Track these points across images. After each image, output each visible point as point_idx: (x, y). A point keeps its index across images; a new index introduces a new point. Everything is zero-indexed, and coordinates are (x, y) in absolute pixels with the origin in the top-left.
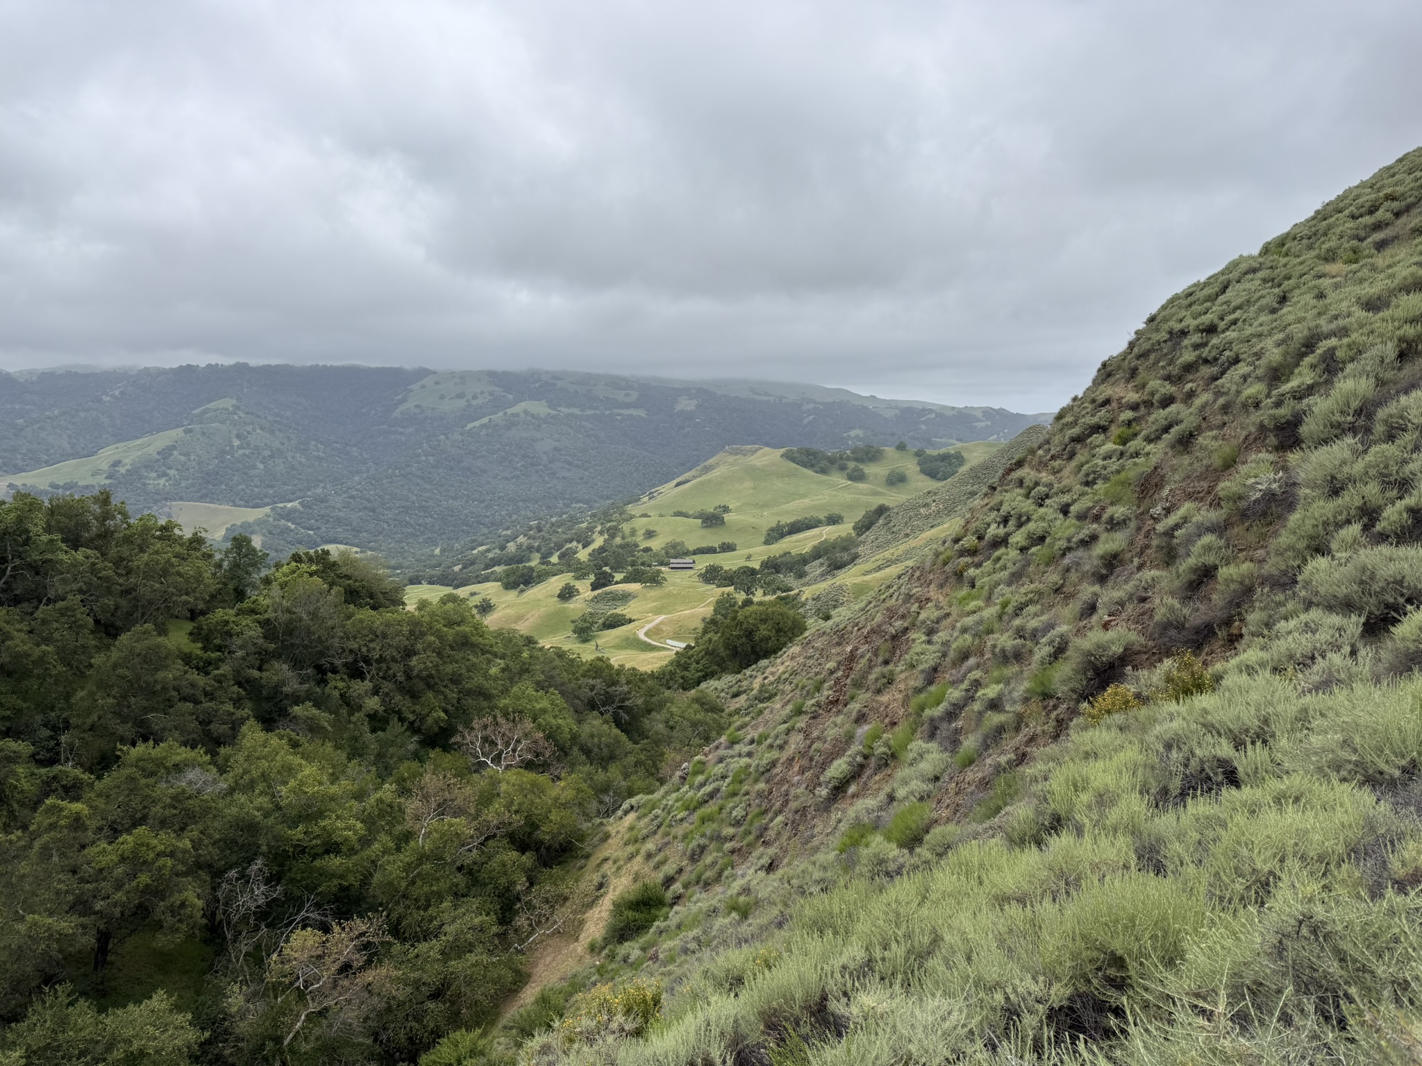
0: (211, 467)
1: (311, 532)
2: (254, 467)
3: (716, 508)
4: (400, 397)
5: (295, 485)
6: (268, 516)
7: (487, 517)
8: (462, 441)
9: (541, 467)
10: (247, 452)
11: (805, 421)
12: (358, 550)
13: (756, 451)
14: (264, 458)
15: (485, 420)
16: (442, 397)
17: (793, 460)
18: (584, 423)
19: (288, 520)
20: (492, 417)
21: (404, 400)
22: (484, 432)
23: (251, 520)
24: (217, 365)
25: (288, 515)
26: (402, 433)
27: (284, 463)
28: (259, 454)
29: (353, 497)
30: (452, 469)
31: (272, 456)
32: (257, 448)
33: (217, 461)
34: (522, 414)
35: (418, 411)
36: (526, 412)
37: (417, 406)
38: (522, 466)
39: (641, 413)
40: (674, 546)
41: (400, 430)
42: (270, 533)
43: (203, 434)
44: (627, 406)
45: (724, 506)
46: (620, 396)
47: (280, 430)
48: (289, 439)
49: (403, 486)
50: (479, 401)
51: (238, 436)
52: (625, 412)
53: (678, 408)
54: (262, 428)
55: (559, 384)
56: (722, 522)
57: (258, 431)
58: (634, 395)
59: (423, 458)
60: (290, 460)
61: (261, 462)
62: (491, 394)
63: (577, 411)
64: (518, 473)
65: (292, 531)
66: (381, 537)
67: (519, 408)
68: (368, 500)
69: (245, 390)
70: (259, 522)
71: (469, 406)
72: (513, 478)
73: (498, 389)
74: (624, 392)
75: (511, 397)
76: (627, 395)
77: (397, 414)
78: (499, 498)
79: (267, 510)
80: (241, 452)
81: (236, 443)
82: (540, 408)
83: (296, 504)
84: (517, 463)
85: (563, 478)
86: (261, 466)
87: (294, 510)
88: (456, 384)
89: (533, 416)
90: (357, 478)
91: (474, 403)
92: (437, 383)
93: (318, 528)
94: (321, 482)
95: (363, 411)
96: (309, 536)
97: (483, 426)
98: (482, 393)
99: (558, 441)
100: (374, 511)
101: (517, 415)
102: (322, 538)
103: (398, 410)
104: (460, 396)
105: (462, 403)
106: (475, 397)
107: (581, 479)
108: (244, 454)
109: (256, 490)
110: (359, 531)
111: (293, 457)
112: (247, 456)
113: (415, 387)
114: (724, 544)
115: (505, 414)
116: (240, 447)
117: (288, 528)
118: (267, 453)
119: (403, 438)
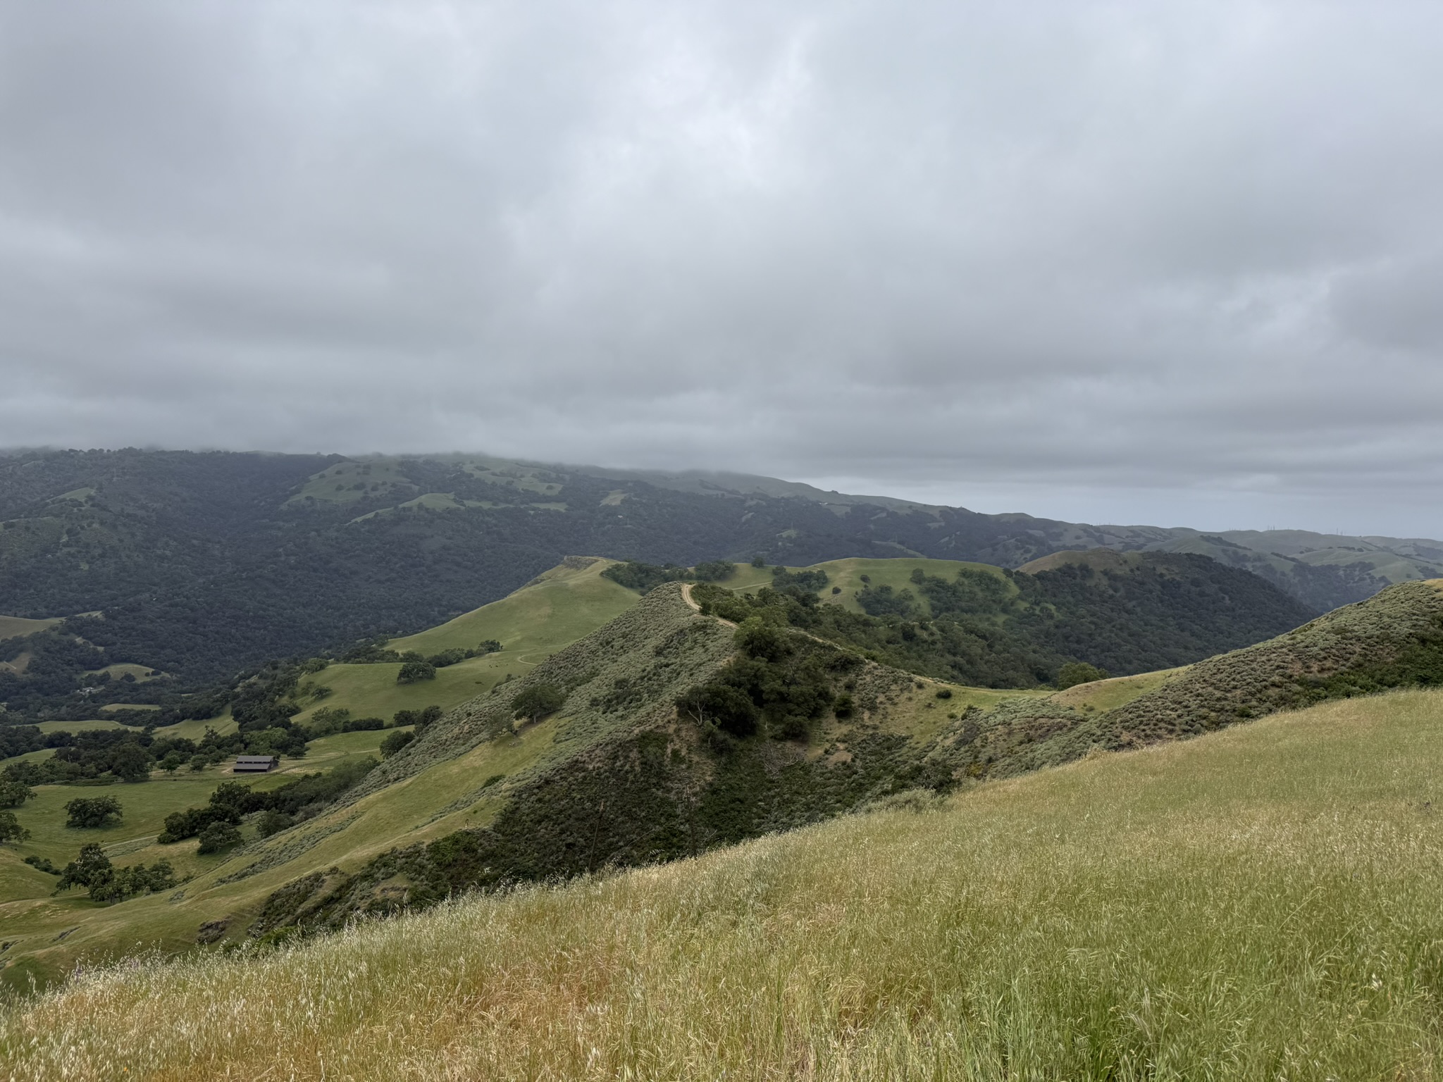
0: (24, 568)
1: (101, 649)
2: (77, 568)
3: (482, 645)
4: (294, 488)
5: (120, 589)
6: (54, 629)
7: (336, 627)
8: (337, 538)
9: (424, 568)
10: (73, 550)
11: (744, 519)
12: (151, 670)
13: (590, 565)
14: (93, 558)
15: (371, 515)
16: (339, 488)
17: (616, 579)
18: (487, 519)
19: (79, 634)
20: (380, 511)
21: (298, 491)
22: (367, 528)
23: (26, 634)
24: (101, 450)
25: (80, 629)
26: (279, 528)
27: (116, 563)
28: (87, 552)
29: (177, 605)
30: (315, 570)
31: (102, 556)
32: (87, 545)
33: (33, 560)
34: (415, 509)
35: (309, 503)
36: (420, 506)
37: (308, 498)
38: (402, 567)
39: (561, 508)
40: (342, 713)
41: (281, 524)
42: (47, 650)
43: (27, 529)
44: (547, 499)
45: (493, 643)
46: (542, 489)
47: (124, 525)
48: (133, 535)
49: (246, 591)
50: (377, 493)
51: (69, 532)
52: (543, 506)
53: (604, 502)
54: (102, 523)
55: (477, 474)
56: (431, 676)
57: (95, 526)
58: (558, 487)
59: (283, 559)
60: (125, 559)
61: (88, 562)
62: (394, 485)
63: (486, 505)
64: (394, 575)
65: (77, 647)
66: (188, 655)
67: (414, 503)
68: (192, 610)
69: (115, 479)
70: (36, 638)
71: (365, 498)
72: (388, 580)
73: (404, 479)
74: (547, 485)
75: (416, 488)
76: (550, 488)
77: (284, 507)
78: (359, 606)
79: (55, 621)
80: (66, 550)
81: (65, 539)
82: (439, 501)
83: (97, 614)
84: (396, 563)
85: (448, 581)
86: (85, 567)
87: (95, 622)
88: (358, 474)
89: (427, 510)
90: (201, 581)
91: (372, 495)
92: (339, 473)
93: (114, 644)
94: (154, 585)
95: (256, 502)
96: (96, 653)
97: (366, 522)
98: (384, 483)
99: (450, 538)
100: (195, 622)
101: (410, 509)
102: (112, 656)
103: (287, 502)
104: (359, 487)
105: (358, 495)
106: (374, 489)
107: (469, 582)
108: (69, 553)
109: (71, 594)
110: (163, 648)
111: (128, 557)
112: (73, 556)
113: (314, 477)
114: (402, 713)
115: (396, 508)
116: (66, 545)
117: (73, 644)
118: (98, 551)
119: (280, 534)
